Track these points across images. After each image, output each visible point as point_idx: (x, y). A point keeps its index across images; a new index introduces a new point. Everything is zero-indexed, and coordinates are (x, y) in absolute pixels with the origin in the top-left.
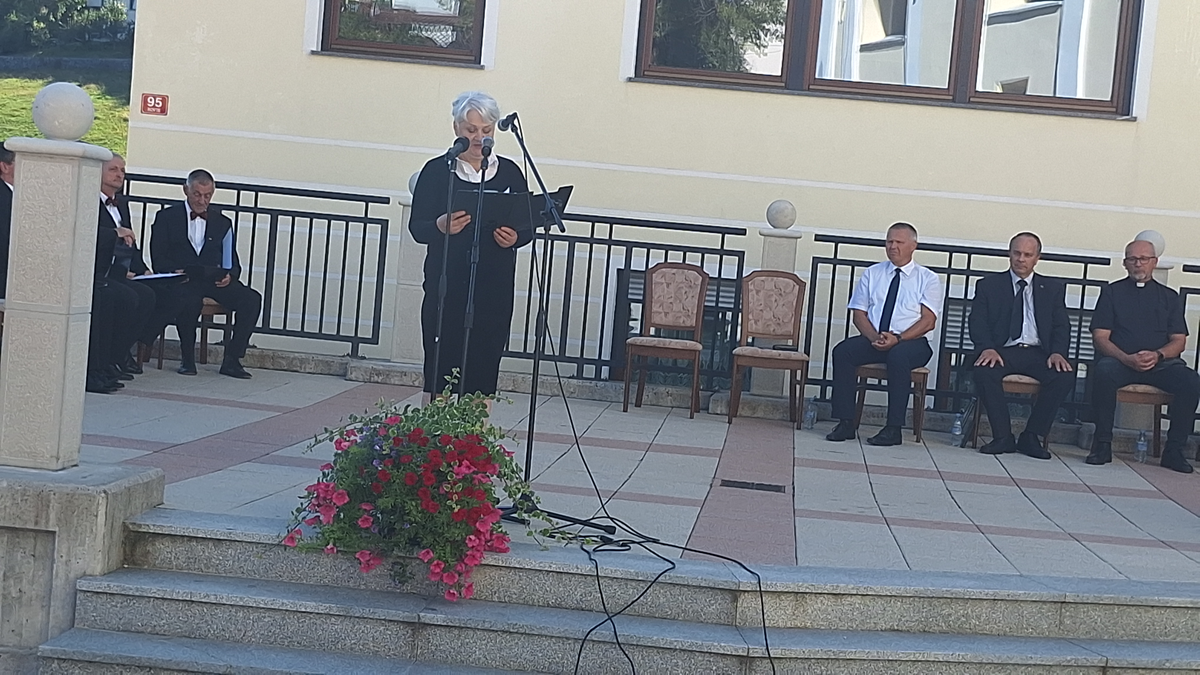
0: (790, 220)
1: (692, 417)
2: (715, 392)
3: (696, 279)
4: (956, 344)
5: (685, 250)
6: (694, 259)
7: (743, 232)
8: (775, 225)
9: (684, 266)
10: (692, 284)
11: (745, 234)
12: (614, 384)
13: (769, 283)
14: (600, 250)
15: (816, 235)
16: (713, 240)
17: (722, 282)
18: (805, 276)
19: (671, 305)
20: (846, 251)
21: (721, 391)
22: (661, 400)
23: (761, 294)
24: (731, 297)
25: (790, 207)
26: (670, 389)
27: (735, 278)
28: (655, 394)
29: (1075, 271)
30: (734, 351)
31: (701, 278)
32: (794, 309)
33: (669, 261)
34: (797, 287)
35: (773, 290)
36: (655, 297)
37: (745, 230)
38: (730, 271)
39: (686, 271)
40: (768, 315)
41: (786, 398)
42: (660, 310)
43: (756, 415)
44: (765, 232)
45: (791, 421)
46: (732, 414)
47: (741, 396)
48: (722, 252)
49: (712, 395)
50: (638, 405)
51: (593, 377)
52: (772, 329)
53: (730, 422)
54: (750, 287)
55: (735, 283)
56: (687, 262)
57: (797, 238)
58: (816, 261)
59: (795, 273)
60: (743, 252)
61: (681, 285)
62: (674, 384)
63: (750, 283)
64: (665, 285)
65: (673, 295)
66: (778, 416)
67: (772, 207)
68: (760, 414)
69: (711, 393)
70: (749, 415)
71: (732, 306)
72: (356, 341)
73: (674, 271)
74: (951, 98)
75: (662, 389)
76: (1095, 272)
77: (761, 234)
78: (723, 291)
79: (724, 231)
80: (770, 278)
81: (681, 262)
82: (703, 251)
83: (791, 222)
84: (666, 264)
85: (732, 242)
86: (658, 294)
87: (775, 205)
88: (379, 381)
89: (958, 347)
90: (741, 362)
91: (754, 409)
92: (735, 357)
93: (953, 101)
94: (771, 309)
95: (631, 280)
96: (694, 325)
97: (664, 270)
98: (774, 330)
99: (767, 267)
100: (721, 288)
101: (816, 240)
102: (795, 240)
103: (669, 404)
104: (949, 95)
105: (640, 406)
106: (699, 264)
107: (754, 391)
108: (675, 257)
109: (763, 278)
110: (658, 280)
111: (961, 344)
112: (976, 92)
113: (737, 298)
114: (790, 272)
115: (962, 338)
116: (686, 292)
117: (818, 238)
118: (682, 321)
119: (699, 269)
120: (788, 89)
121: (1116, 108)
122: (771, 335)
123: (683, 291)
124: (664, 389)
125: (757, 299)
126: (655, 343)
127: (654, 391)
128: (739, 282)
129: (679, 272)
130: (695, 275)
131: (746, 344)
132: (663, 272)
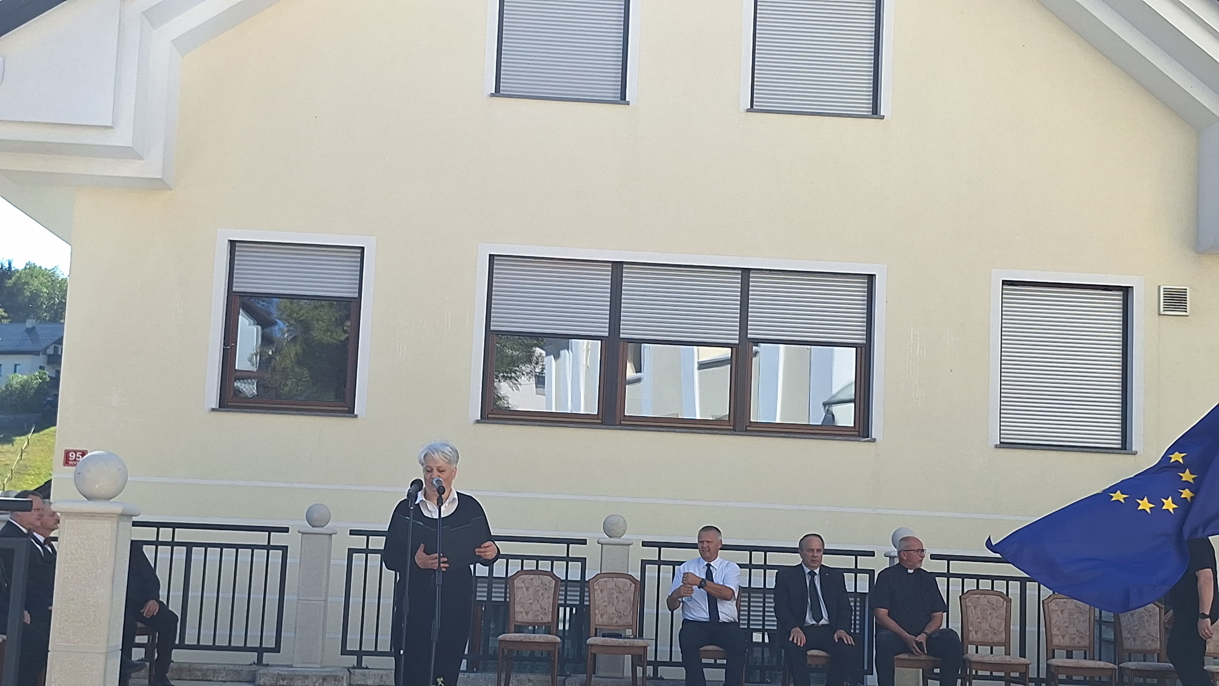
0: (623, 530)
2: (568, 676)
3: (550, 582)
4: (759, 625)
5: (538, 558)
6: (545, 566)
7: (584, 542)
8: (610, 535)
9: (537, 572)
10: (547, 587)
11: (586, 544)
12: (483, 674)
13: (611, 583)
15: (643, 542)
16: (560, 550)
17: (569, 584)
18: (637, 576)
19: (530, 605)
20: (668, 554)
21: (572, 675)
23: (605, 592)
24: (576, 596)
25: (622, 520)
26: (531, 676)
27: (579, 579)
28: (518, 681)
29: (848, 562)
30: (588, 641)
31: (554, 581)
32: (632, 604)
33: (524, 569)
34: (633, 585)
35: (614, 589)
36: (517, 599)
37: (586, 540)
38: (575, 574)
39: (542, 576)
40: (611, 610)
41: (628, 678)
42: (522, 610)
44: (601, 541)
47: (593, 679)
48: (567, 559)
49: (566, 679)
52: (615, 621)
54: (595, 587)
55: (579, 584)
56: (539, 569)
57: (629, 545)
58: (644, 563)
59: (629, 573)
60: (585, 559)
61: (538, 588)
62: (532, 672)
63: (595, 583)
64: (525, 589)
65: (532, 597)
67: (608, 520)
69: (565, 677)
71: (578, 603)
72: (260, 651)
73: (532, 576)
74: (732, 428)
75: (523, 676)
76: (864, 563)
77: (598, 543)
78: (570, 591)
79: (569, 542)
80: (611, 579)
81: (535, 568)
82: (552, 559)
83: (623, 532)
84: (522, 571)
85: (576, 551)
86: (519, 597)
87: (610, 519)
88: (284, 684)
89: (761, 627)
90: (593, 650)
92: (589, 647)
93: (734, 430)
94: (613, 604)
95: (494, 585)
96: (551, 621)
97: (523, 576)
98: (616, 622)
99: (606, 569)
100: (569, 589)
101: (643, 545)
104: (730, 425)
106: (550, 570)
107: (600, 673)
108: (529, 565)
109: (606, 579)
110: (519, 585)
111: (764, 625)
112: (751, 422)
113: (582, 596)
114: (626, 573)
115: (764, 620)
116: (542, 594)
117: (645, 544)
118: (540, 618)
119: (551, 574)
120: (604, 425)
121: (859, 432)
122: (614, 626)
123: (540, 594)
124: (525, 676)
125: (602, 597)
126: (522, 638)
127: (518, 679)
128: (583, 583)
129: (534, 577)
130: (548, 579)
131: (594, 634)
132: (522, 578)
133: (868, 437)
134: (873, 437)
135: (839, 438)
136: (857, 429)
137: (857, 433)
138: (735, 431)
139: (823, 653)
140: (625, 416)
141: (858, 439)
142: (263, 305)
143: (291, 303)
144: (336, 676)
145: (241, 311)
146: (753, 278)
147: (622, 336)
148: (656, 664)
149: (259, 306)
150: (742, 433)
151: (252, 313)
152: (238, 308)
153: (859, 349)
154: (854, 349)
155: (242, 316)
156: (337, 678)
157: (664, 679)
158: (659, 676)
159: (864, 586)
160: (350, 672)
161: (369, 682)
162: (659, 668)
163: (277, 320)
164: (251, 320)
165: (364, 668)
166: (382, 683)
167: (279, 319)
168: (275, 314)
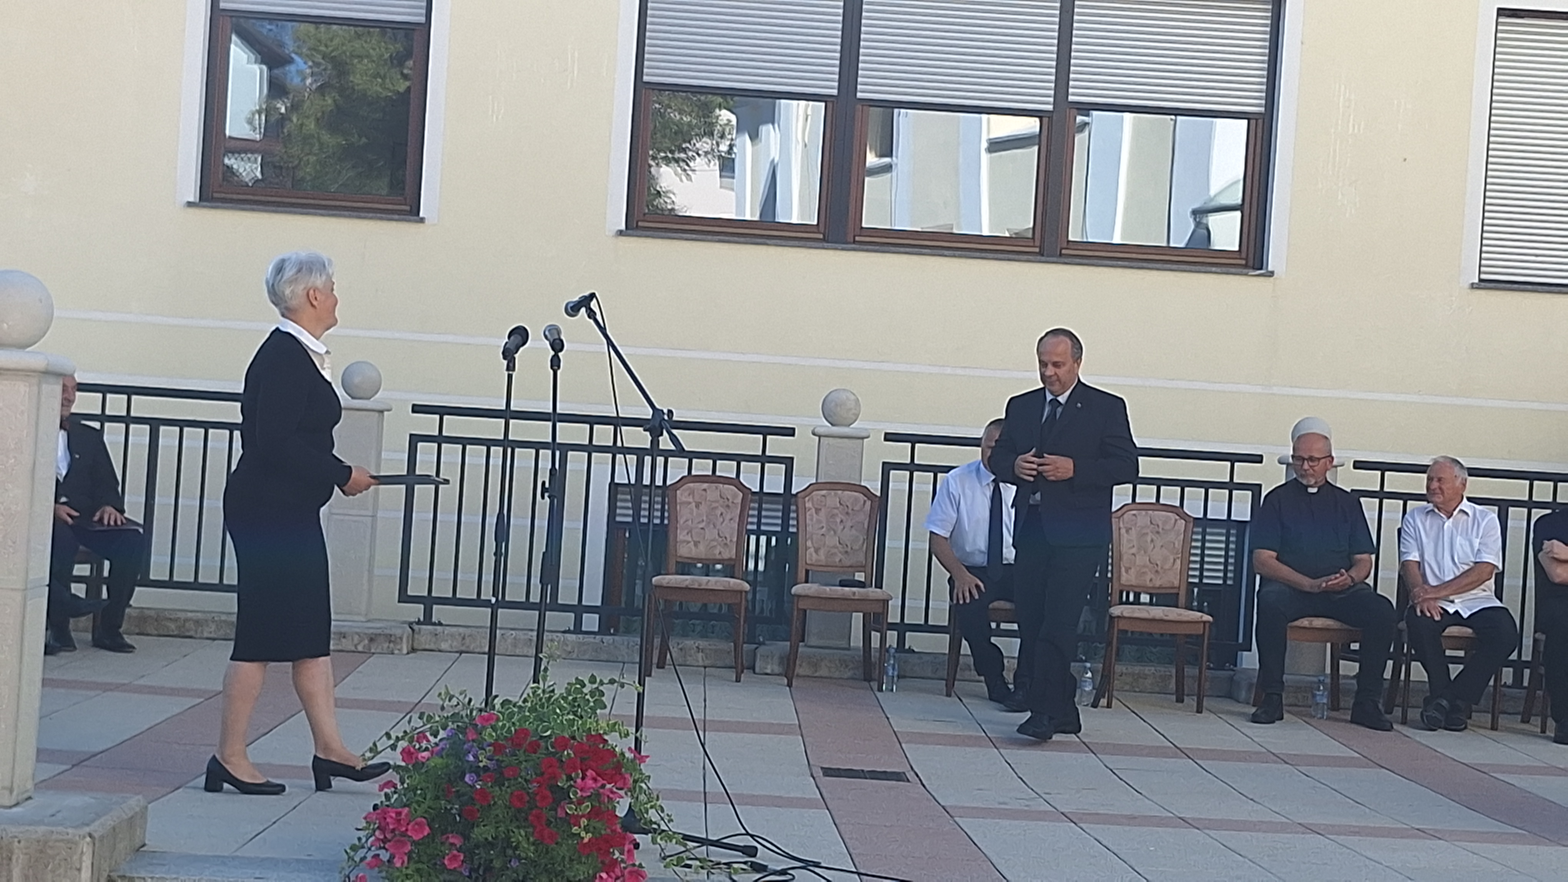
0: (854, 414)
1: (738, 680)
2: (760, 644)
3: (735, 496)
5: (715, 457)
6: (726, 469)
7: (791, 432)
8: (833, 422)
9: (714, 478)
10: (730, 504)
11: (793, 435)
12: (625, 638)
13: (832, 499)
14: (601, 460)
15: (886, 434)
16: (751, 444)
17: (765, 498)
18: (875, 488)
19: (702, 531)
20: (926, 454)
21: (767, 642)
22: (689, 658)
23: (823, 513)
24: (776, 518)
25: (853, 397)
26: (702, 643)
27: (782, 491)
28: (681, 649)
29: (1218, 471)
30: (794, 590)
31: (741, 494)
32: (865, 532)
33: (694, 473)
34: (869, 503)
35: (837, 508)
36: (681, 521)
37: (794, 429)
38: (775, 483)
39: (721, 485)
40: (831, 541)
41: (857, 649)
42: (688, 538)
43: (817, 674)
44: (819, 430)
45: (865, 680)
46: (789, 673)
47: (800, 650)
48: (763, 459)
49: (757, 648)
50: (661, 665)
51: (596, 629)
52: (837, 560)
53: (790, 685)
54: (807, 505)
55: (781, 499)
56: (718, 473)
57: (863, 438)
58: (887, 467)
59: (863, 484)
60: (792, 459)
61: (714, 505)
62: (704, 635)
63: (807, 499)
64: (694, 504)
65: (705, 518)
66: (849, 674)
67: (830, 398)
68: (823, 672)
69: (755, 646)
70: (809, 673)
71: (779, 529)
73: (705, 485)
74: (1036, 250)
75: (689, 643)
76: (1244, 473)
77: (814, 434)
78: (767, 510)
79: (766, 431)
80: (833, 492)
81: (710, 473)
82: (739, 458)
83: (854, 418)
84: (689, 478)
85: (777, 446)
86: (684, 519)
87: (834, 396)
90: (802, 605)
91: (816, 666)
92: (796, 599)
93: (1040, 253)
94: (835, 532)
96: (734, 557)
97: (691, 485)
98: (840, 561)
99: (825, 476)
100: (764, 506)
101: (886, 439)
102: (860, 441)
103: (701, 663)
104: (1033, 246)
105: (663, 668)
106: (734, 476)
107: (812, 640)
108: (702, 467)
109: (824, 492)
110: (684, 499)
112: (1069, 241)
113: (785, 519)
114: (858, 483)
116: (722, 514)
117: (889, 437)
118: (717, 552)
119: (736, 482)
120: (828, 242)
121: (1247, 260)
122: (836, 567)
123: (719, 513)
124: (692, 642)
125: (817, 521)
126: (687, 583)
127: (680, 646)
128: (787, 498)
129: (709, 487)
130: (732, 490)
131: (803, 580)
132: (690, 488)
133: (1261, 268)
134: (1270, 269)
135: (1217, 268)
136: (1244, 256)
137: (1243, 262)
138: (1043, 255)
140: (862, 228)
141: (1246, 271)
142: (271, 30)
143: (317, 28)
144: (391, 635)
145: (234, 38)
146: (1081, 2)
147: (859, 95)
148: (902, 628)
149: (265, 32)
150: (1055, 259)
151: (251, 41)
152: (229, 31)
153: (1253, 122)
154: (1245, 122)
155: (236, 45)
156: (393, 639)
157: (914, 652)
158: (907, 647)
159: (1242, 511)
160: (413, 630)
161: (444, 646)
162: (907, 634)
163: (293, 55)
164: (251, 55)
165: (434, 624)
166: (463, 648)
167: (296, 53)
168: (290, 46)
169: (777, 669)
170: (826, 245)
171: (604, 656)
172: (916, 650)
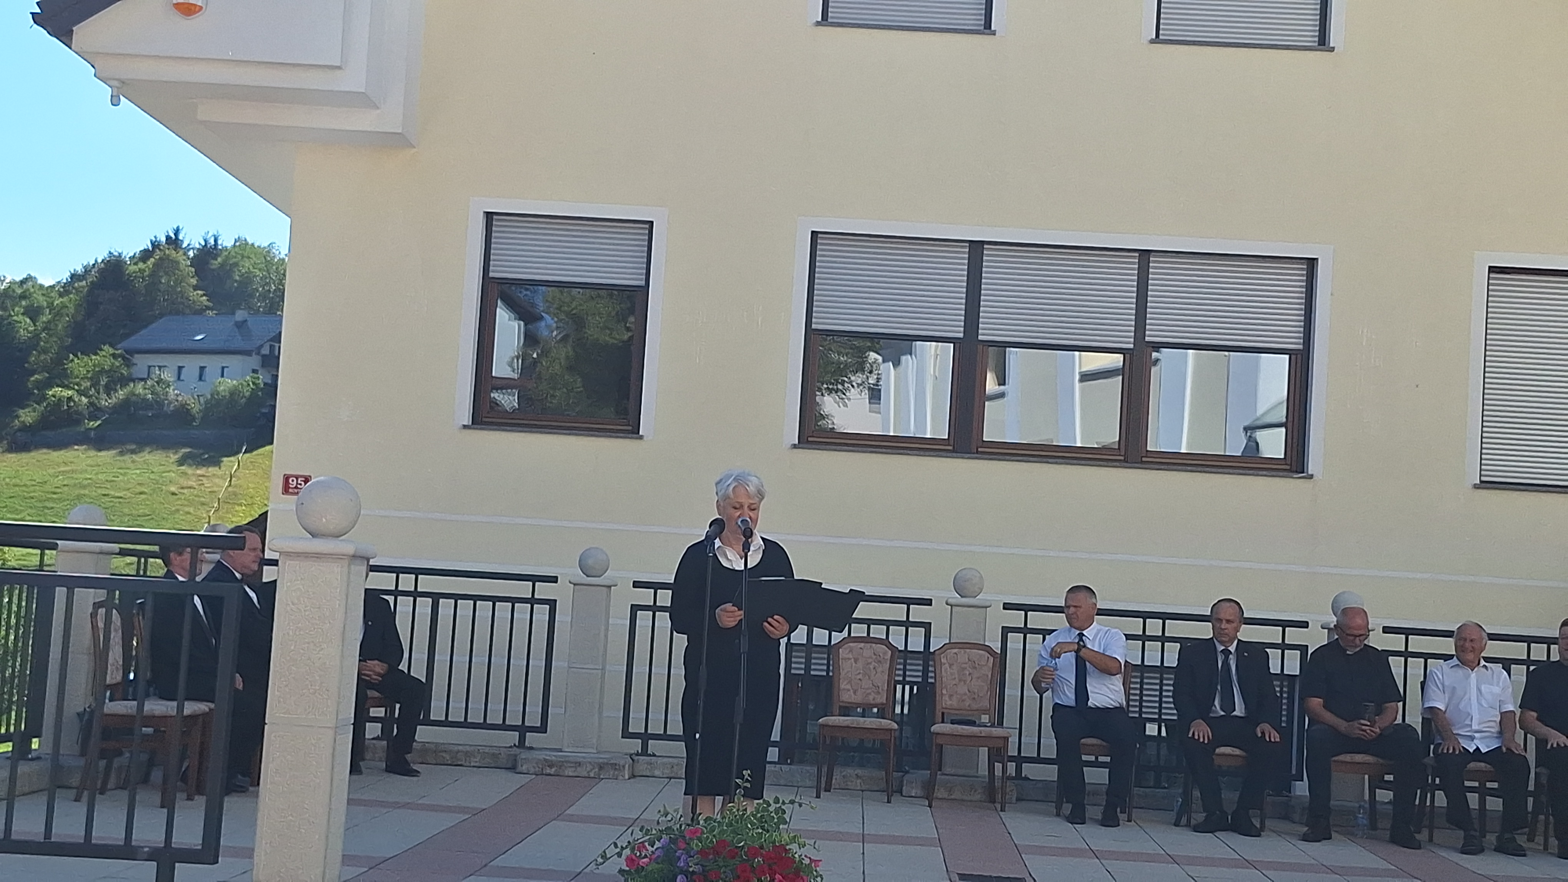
0: (979, 588)
1: (889, 801)
2: (907, 772)
3: (885, 653)
4: (1155, 713)
5: (870, 622)
6: (878, 632)
7: (928, 602)
8: (962, 595)
9: (868, 639)
10: (882, 660)
11: (931, 605)
12: (799, 767)
13: (963, 656)
15: (1004, 604)
16: (898, 612)
17: (910, 655)
18: (997, 646)
19: (859, 682)
20: (1036, 620)
21: (911, 771)
22: (851, 783)
23: (954, 667)
24: (918, 671)
25: (979, 575)
26: (859, 771)
27: (922, 649)
28: (844, 776)
29: (1272, 634)
30: (933, 729)
31: (890, 652)
32: (989, 682)
33: (852, 635)
34: (991, 659)
36: (843, 673)
37: (931, 600)
38: (916, 643)
39: (874, 645)
40: (962, 689)
41: (984, 777)
42: (849, 687)
43: (953, 797)
44: (950, 601)
45: (991, 802)
46: (929, 796)
47: (938, 777)
48: (907, 624)
49: (904, 776)
50: (828, 790)
51: (777, 760)
52: (967, 704)
53: (930, 806)
54: (943, 660)
55: (921, 656)
56: (871, 635)
57: (986, 607)
58: (1006, 631)
59: (986, 644)
60: (930, 624)
61: (870, 660)
62: (861, 766)
63: (942, 655)
64: (853, 660)
65: (861, 671)
66: (978, 797)
67: (959, 575)
68: (956, 795)
69: (903, 774)
70: (946, 796)
71: (920, 680)
72: (523, 730)
73: (862, 645)
74: (1122, 458)
75: (849, 771)
76: (1294, 636)
77: (947, 604)
78: (911, 664)
79: (909, 602)
80: (962, 651)
81: (865, 635)
82: (888, 623)
83: (979, 590)
84: (849, 638)
85: (918, 613)
86: (846, 671)
87: (964, 572)
88: (552, 773)
89: (1156, 716)
90: (940, 740)
91: (950, 791)
92: (934, 736)
93: (1125, 461)
94: (965, 683)
95: (813, 655)
96: (885, 702)
97: (851, 644)
98: (969, 706)
99: (957, 637)
100: (908, 661)
101: (1004, 608)
102: (984, 609)
103: (859, 788)
104: (1120, 455)
105: (830, 791)
106: (884, 637)
107: (947, 769)
108: (859, 630)
109: (955, 651)
110: (845, 656)
111: (1160, 714)
112: (1147, 451)
113: (926, 671)
114: (982, 643)
115: (1160, 708)
116: (875, 668)
117: (1007, 606)
118: (871, 698)
119: (886, 642)
120: (957, 452)
121: (1291, 465)
122: (966, 710)
123: (872, 667)
124: (852, 770)
125: (951, 673)
126: (848, 723)
127: (843, 774)
128: (927, 655)
129: (864, 646)
130: (884, 649)
131: (940, 720)
132: (850, 646)
133: (1303, 472)
134: (1310, 472)
135: (1265, 473)
136: (1289, 462)
137: (1288, 467)
138: (1127, 462)
139: (1237, 752)
140: (983, 441)
141: (1290, 474)
142: (526, 295)
143: (562, 292)
144: (616, 764)
145: (500, 302)
146: (1154, 263)
147: (981, 337)
148: (1020, 760)
149: (521, 296)
150: (1137, 465)
151: (512, 304)
152: (496, 298)
153: (1293, 357)
154: (1287, 357)
155: (501, 308)
156: (617, 767)
157: (1029, 779)
158: (1023, 775)
159: (1293, 666)
160: (633, 760)
161: (657, 773)
162: (1024, 765)
163: (543, 314)
164: (511, 314)
165: (650, 755)
166: (672, 775)
167: (546, 313)
168: (541, 306)
169: (919, 793)
170: (954, 454)
171: (782, 782)
172: (1031, 778)
